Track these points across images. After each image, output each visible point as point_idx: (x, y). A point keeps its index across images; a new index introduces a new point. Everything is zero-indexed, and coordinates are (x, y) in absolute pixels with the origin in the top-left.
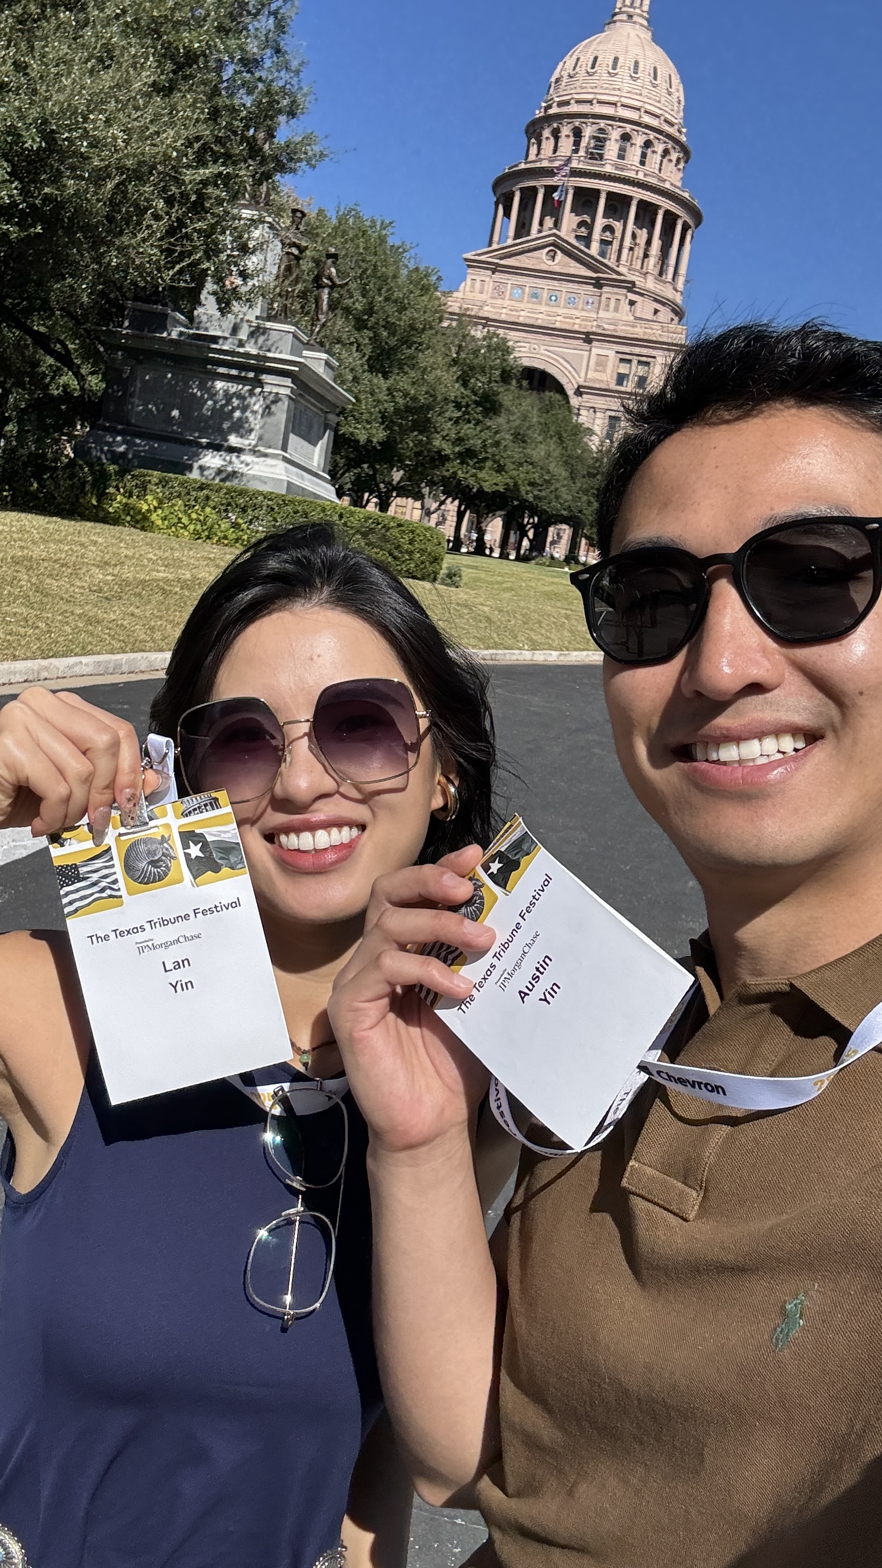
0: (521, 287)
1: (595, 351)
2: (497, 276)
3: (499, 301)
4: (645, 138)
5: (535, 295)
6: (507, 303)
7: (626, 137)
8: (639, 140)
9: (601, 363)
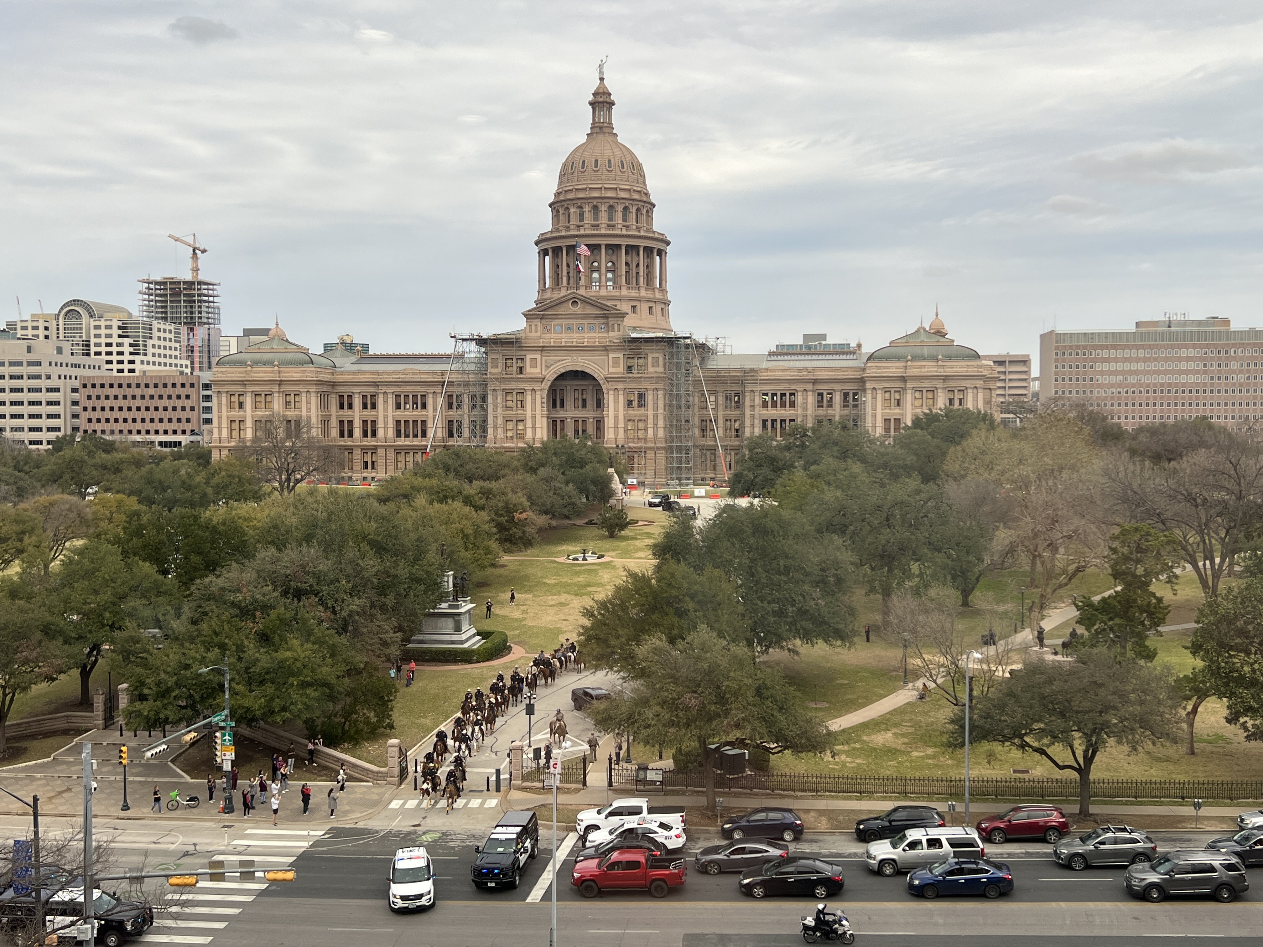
0: (561, 325)
1: (611, 356)
2: (543, 322)
3: (548, 335)
4: (623, 206)
5: (569, 329)
6: (553, 335)
7: (611, 207)
8: (620, 208)
9: (616, 362)
